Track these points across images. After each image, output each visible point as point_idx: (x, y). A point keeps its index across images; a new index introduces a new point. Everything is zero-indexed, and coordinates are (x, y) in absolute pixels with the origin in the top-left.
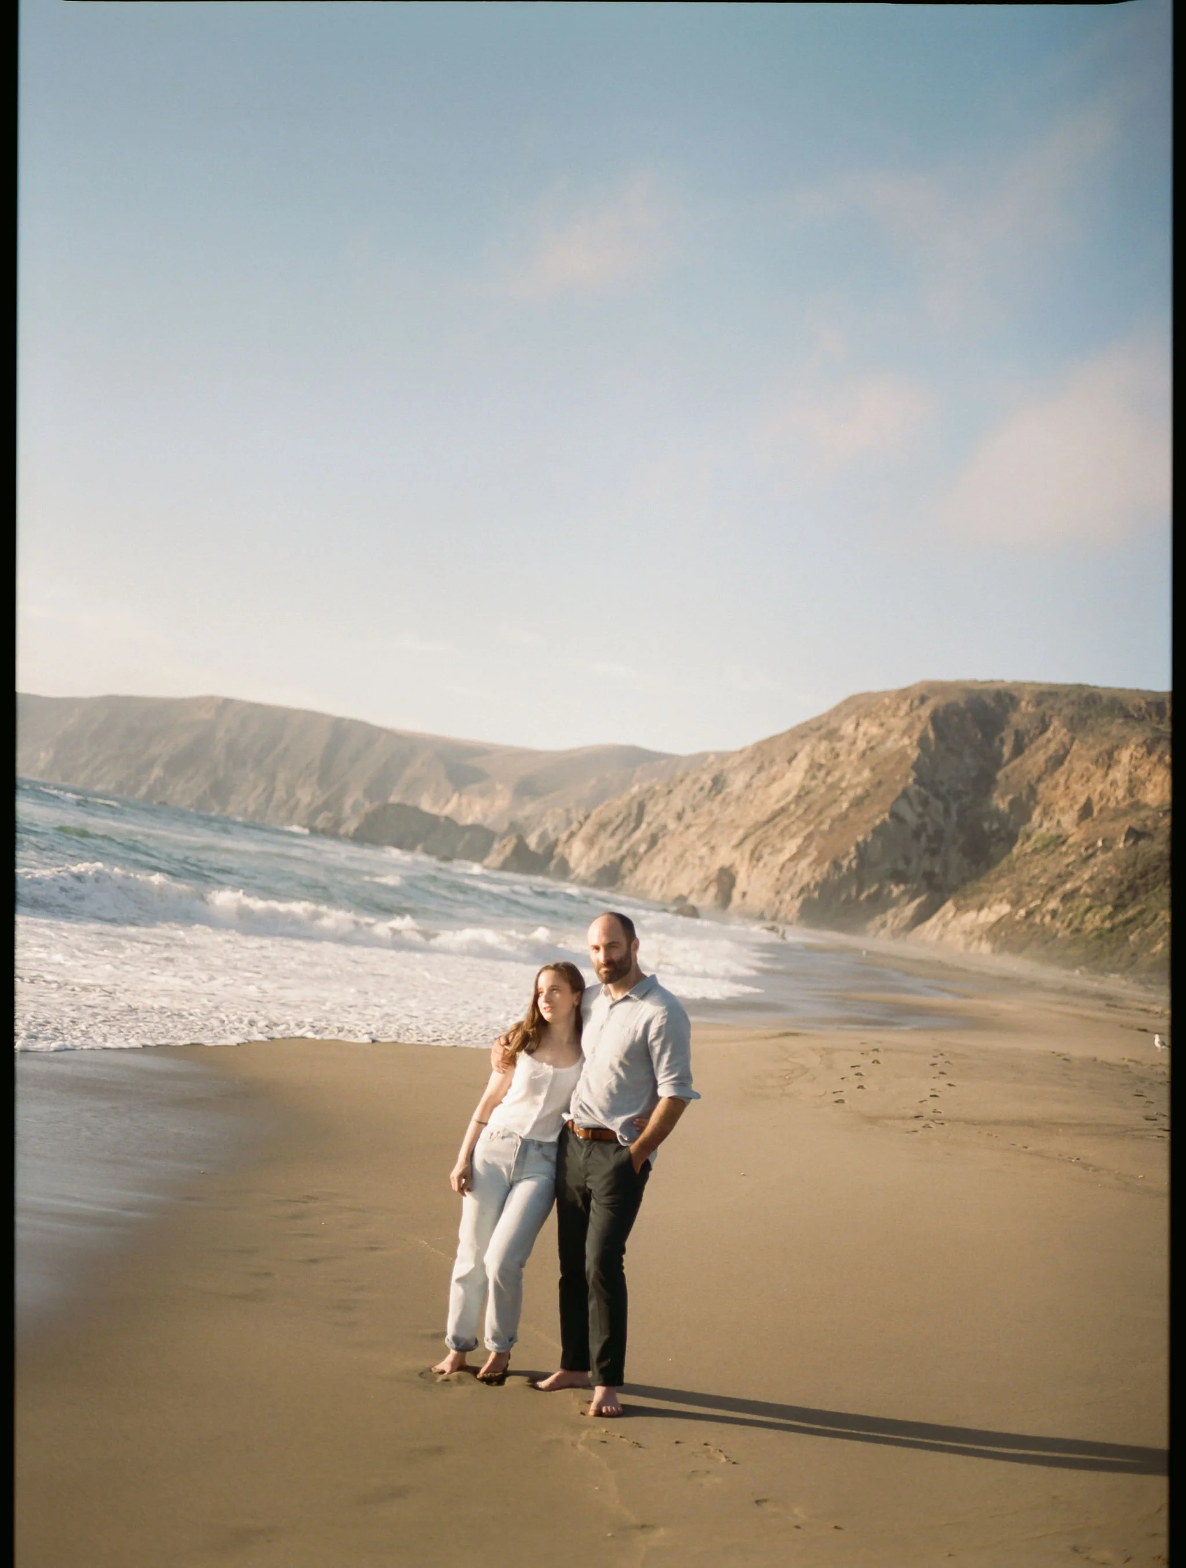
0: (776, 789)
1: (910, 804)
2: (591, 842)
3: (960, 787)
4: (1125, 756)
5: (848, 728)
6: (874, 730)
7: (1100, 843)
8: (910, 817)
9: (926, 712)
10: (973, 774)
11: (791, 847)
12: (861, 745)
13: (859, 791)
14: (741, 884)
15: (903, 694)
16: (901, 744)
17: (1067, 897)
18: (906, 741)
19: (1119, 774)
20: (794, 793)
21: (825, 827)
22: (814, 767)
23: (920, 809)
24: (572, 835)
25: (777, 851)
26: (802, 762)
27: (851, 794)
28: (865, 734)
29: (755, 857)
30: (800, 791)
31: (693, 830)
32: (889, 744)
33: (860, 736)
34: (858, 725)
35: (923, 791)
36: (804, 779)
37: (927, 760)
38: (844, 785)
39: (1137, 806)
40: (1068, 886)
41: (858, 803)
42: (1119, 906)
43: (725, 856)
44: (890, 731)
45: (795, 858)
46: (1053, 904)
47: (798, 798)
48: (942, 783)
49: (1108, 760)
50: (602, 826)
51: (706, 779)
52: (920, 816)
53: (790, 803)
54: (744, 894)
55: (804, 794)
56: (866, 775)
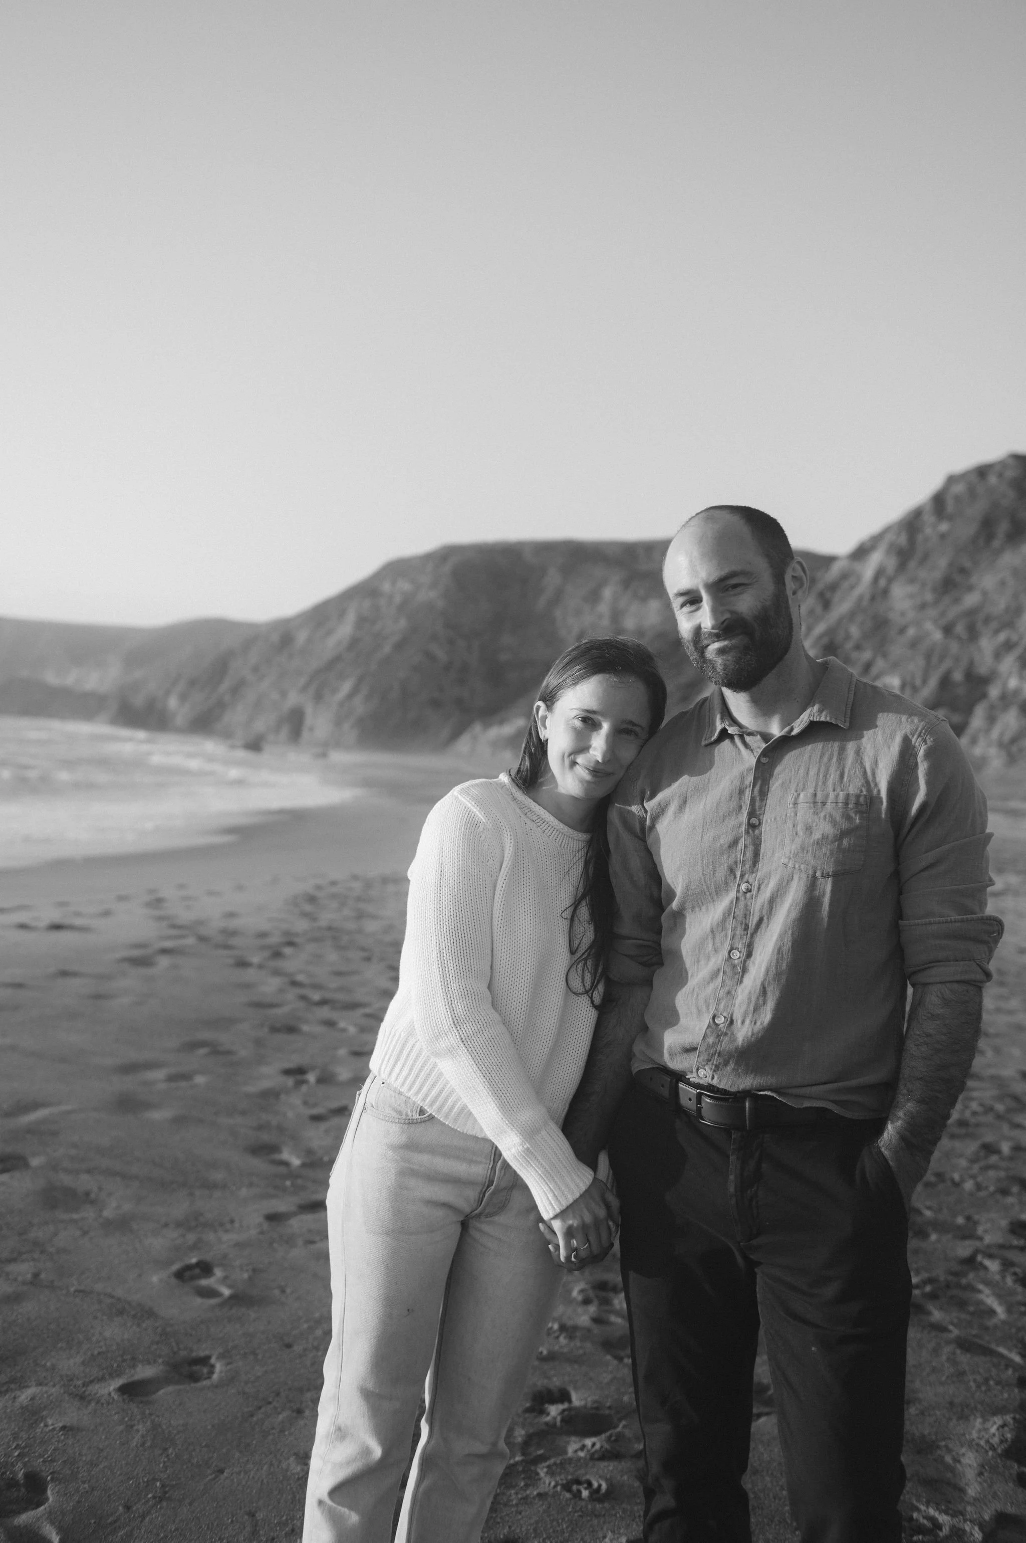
0: (331, 641)
1: (439, 643)
2: (183, 698)
3: (479, 628)
4: (607, 593)
5: (386, 587)
6: (406, 586)
8: (441, 654)
9: (447, 568)
11: (346, 687)
12: (398, 599)
13: (398, 637)
14: (309, 720)
15: (428, 558)
16: (429, 596)
18: (433, 594)
19: (604, 608)
21: (373, 668)
22: (361, 621)
23: (447, 648)
24: (168, 693)
25: (335, 691)
26: (351, 617)
27: (392, 640)
28: (399, 590)
29: (319, 697)
30: (351, 640)
31: (266, 680)
32: (419, 597)
34: (394, 583)
35: (448, 632)
36: (353, 630)
37: (451, 608)
38: (385, 633)
41: (399, 646)
43: (293, 699)
44: (420, 587)
45: (351, 696)
48: (464, 626)
49: (594, 597)
50: (192, 683)
51: (275, 638)
52: (448, 653)
53: (343, 652)
54: (311, 729)
55: (354, 643)
56: (403, 623)
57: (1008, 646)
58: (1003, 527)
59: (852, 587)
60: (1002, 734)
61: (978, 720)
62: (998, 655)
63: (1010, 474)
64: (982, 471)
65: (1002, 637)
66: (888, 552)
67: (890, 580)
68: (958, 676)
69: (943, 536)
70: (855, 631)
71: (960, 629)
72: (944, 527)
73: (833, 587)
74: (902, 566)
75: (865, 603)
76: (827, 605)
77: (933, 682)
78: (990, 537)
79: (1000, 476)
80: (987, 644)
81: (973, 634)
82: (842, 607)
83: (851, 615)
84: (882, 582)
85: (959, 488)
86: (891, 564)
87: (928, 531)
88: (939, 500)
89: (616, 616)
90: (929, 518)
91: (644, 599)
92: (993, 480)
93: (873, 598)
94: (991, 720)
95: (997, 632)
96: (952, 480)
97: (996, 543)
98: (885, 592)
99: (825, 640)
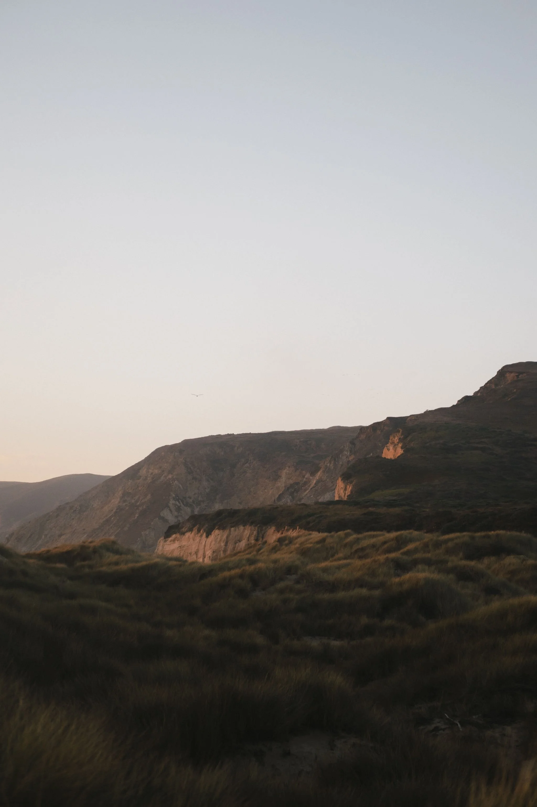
0: (106, 509)
1: (171, 510)
3: (200, 499)
6: (156, 471)
8: (170, 518)
9: (181, 458)
10: (207, 490)
12: (149, 480)
13: (144, 507)
16: (167, 478)
18: (170, 476)
20: (114, 510)
21: (126, 529)
22: (126, 495)
23: (176, 514)
26: (120, 493)
27: (141, 508)
28: (152, 473)
30: (117, 509)
31: (63, 537)
32: (162, 478)
33: (149, 476)
34: (148, 469)
35: (177, 503)
36: (119, 502)
37: (181, 486)
38: (138, 504)
41: (143, 513)
44: (163, 471)
47: (116, 513)
48: (190, 498)
52: (176, 517)
53: (111, 517)
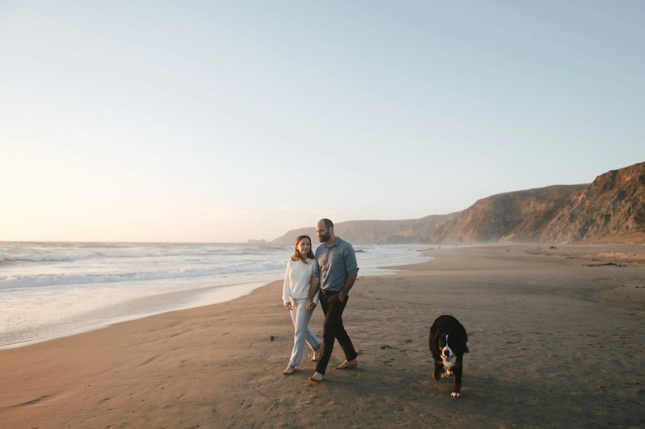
0: (467, 221)
1: (492, 219)
2: (434, 236)
4: (532, 203)
5: (478, 207)
7: (529, 220)
8: (493, 221)
9: (492, 201)
11: (472, 231)
12: (481, 210)
15: (487, 199)
17: (525, 231)
18: (489, 207)
19: (531, 206)
21: (477, 226)
22: (473, 215)
24: (430, 236)
25: (469, 232)
26: (471, 215)
27: (481, 219)
29: (465, 234)
34: (480, 205)
36: (472, 218)
37: (494, 210)
39: (536, 211)
40: (525, 228)
41: (483, 221)
42: (534, 230)
43: (460, 234)
45: (473, 233)
46: (522, 232)
48: (498, 214)
49: (529, 204)
50: (436, 233)
52: (495, 221)
53: (470, 223)
55: (472, 221)
56: (483, 215)
57: (599, 214)
58: (609, 187)
59: (577, 202)
60: (594, 231)
61: (590, 229)
62: (597, 216)
63: (610, 175)
64: (604, 175)
65: (598, 213)
66: (584, 194)
67: (585, 200)
68: (589, 221)
69: (596, 190)
70: (578, 211)
71: (590, 212)
72: (596, 188)
73: (573, 202)
74: (587, 197)
75: (580, 205)
76: (572, 206)
77: (585, 222)
78: (606, 189)
79: (608, 176)
80: (595, 214)
81: (592, 213)
82: (575, 206)
83: (577, 208)
84: (583, 201)
85: (599, 179)
86: (585, 197)
87: (593, 189)
88: (595, 182)
89: (534, 208)
90: (593, 186)
91: (541, 203)
92: (607, 177)
93: (581, 204)
94: (592, 228)
95: (597, 211)
96: (598, 177)
97: (607, 190)
98: (584, 203)
99: (571, 214)
